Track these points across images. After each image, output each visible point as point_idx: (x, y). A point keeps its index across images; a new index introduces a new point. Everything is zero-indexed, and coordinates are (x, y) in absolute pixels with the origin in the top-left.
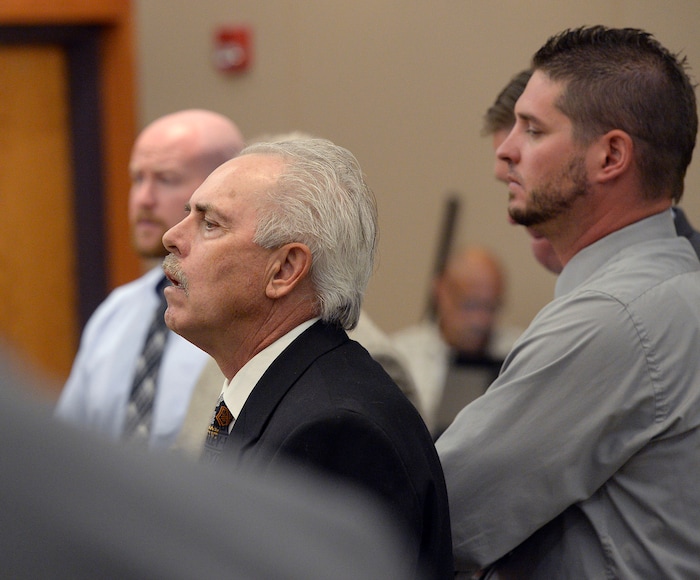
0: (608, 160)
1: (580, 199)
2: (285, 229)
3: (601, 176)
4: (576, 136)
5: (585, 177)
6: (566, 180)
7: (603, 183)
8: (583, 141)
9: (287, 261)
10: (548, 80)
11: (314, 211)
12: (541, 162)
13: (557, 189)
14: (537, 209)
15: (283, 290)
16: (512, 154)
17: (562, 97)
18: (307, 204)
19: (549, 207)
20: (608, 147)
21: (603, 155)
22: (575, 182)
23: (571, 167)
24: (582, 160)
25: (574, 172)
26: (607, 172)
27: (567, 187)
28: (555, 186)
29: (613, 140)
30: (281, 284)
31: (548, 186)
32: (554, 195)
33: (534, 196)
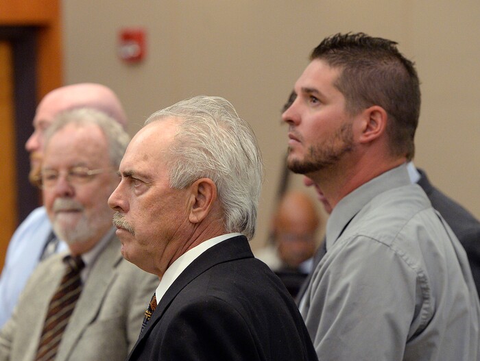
0: (368, 127)
1: (347, 155)
2: (190, 171)
3: (363, 138)
4: (347, 108)
5: (352, 138)
6: (337, 139)
7: (363, 144)
8: (353, 112)
9: (199, 193)
10: (328, 67)
11: (206, 152)
12: (319, 126)
13: (330, 145)
14: (313, 160)
15: (202, 215)
16: (295, 119)
17: (338, 79)
18: (200, 148)
19: (323, 159)
20: (368, 118)
21: (364, 124)
22: (344, 141)
23: (342, 130)
24: (351, 125)
25: (344, 134)
26: (367, 136)
27: (338, 144)
28: (329, 144)
29: (373, 113)
30: (199, 211)
31: (323, 143)
32: (327, 150)
33: (312, 150)
